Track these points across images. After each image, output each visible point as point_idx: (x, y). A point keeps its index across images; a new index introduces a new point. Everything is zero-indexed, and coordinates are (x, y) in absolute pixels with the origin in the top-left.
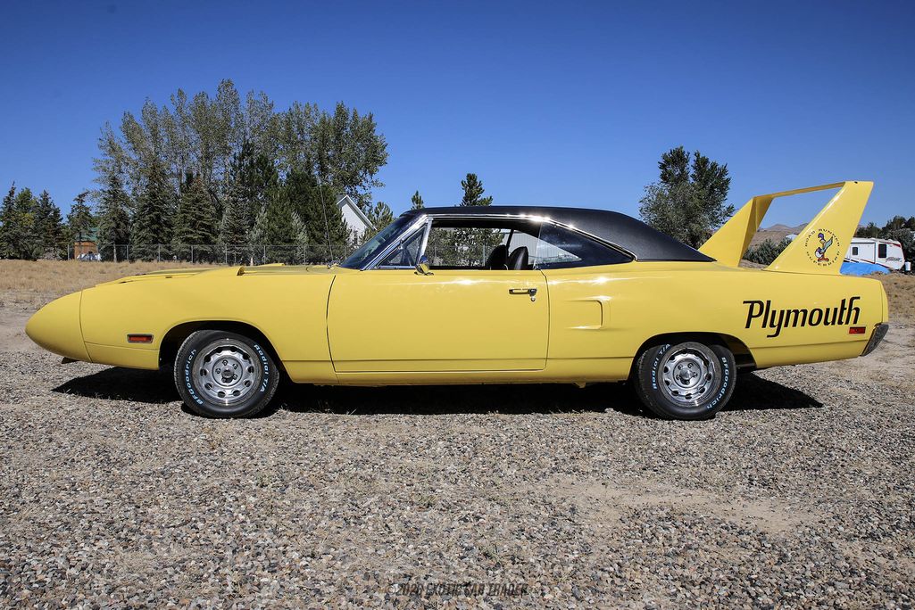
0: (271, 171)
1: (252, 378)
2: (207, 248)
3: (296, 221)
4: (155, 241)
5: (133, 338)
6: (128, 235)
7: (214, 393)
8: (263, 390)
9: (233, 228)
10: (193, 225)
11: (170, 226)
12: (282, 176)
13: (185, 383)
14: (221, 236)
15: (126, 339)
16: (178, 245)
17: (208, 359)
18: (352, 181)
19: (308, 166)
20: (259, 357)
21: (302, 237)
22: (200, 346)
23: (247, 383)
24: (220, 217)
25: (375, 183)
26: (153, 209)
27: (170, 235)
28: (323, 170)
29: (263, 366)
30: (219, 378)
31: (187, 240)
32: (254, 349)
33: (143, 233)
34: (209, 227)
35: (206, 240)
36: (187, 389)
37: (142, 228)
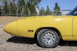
0: (24, 2)
1: (54, 39)
2: (15, 14)
3: (29, 10)
4: (6, 13)
5: (29, 31)
6: (1, 12)
7: (46, 43)
8: (57, 42)
9: (18, 11)
10: (12, 10)
11: (9, 11)
12: (26, 3)
13: (40, 40)
14: (17, 12)
15: (27, 31)
16: (10, 14)
17: (45, 35)
18: (36, 4)
19: (29, 2)
20: (56, 35)
21: (30, 13)
22: (44, 32)
23: (53, 40)
24: (16, 9)
25: (40, 4)
26: (6, 8)
27: (9, 12)
28: (32, 2)
29: (57, 37)
30: (47, 39)
31: (11, 13)
32: (55, 33)
33: (4, 12)
34: (15, 11)
35: (14, 13)
36: (41, 42)
37: (4, 11)
